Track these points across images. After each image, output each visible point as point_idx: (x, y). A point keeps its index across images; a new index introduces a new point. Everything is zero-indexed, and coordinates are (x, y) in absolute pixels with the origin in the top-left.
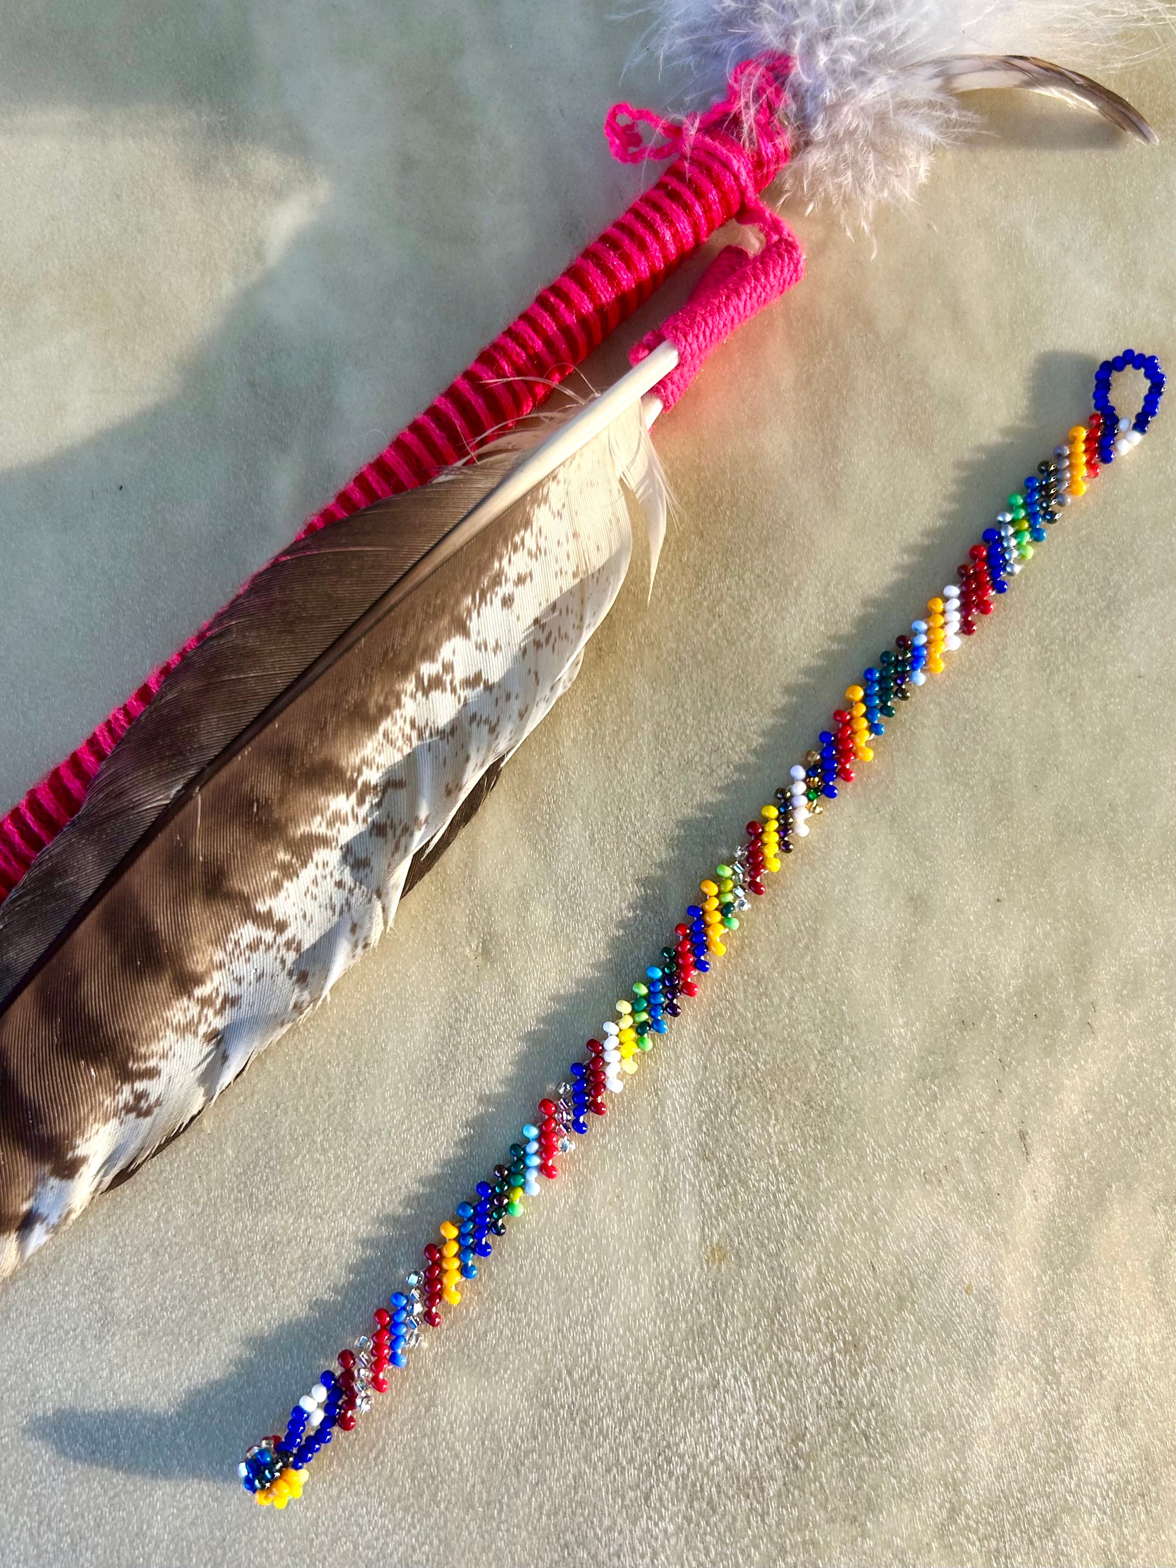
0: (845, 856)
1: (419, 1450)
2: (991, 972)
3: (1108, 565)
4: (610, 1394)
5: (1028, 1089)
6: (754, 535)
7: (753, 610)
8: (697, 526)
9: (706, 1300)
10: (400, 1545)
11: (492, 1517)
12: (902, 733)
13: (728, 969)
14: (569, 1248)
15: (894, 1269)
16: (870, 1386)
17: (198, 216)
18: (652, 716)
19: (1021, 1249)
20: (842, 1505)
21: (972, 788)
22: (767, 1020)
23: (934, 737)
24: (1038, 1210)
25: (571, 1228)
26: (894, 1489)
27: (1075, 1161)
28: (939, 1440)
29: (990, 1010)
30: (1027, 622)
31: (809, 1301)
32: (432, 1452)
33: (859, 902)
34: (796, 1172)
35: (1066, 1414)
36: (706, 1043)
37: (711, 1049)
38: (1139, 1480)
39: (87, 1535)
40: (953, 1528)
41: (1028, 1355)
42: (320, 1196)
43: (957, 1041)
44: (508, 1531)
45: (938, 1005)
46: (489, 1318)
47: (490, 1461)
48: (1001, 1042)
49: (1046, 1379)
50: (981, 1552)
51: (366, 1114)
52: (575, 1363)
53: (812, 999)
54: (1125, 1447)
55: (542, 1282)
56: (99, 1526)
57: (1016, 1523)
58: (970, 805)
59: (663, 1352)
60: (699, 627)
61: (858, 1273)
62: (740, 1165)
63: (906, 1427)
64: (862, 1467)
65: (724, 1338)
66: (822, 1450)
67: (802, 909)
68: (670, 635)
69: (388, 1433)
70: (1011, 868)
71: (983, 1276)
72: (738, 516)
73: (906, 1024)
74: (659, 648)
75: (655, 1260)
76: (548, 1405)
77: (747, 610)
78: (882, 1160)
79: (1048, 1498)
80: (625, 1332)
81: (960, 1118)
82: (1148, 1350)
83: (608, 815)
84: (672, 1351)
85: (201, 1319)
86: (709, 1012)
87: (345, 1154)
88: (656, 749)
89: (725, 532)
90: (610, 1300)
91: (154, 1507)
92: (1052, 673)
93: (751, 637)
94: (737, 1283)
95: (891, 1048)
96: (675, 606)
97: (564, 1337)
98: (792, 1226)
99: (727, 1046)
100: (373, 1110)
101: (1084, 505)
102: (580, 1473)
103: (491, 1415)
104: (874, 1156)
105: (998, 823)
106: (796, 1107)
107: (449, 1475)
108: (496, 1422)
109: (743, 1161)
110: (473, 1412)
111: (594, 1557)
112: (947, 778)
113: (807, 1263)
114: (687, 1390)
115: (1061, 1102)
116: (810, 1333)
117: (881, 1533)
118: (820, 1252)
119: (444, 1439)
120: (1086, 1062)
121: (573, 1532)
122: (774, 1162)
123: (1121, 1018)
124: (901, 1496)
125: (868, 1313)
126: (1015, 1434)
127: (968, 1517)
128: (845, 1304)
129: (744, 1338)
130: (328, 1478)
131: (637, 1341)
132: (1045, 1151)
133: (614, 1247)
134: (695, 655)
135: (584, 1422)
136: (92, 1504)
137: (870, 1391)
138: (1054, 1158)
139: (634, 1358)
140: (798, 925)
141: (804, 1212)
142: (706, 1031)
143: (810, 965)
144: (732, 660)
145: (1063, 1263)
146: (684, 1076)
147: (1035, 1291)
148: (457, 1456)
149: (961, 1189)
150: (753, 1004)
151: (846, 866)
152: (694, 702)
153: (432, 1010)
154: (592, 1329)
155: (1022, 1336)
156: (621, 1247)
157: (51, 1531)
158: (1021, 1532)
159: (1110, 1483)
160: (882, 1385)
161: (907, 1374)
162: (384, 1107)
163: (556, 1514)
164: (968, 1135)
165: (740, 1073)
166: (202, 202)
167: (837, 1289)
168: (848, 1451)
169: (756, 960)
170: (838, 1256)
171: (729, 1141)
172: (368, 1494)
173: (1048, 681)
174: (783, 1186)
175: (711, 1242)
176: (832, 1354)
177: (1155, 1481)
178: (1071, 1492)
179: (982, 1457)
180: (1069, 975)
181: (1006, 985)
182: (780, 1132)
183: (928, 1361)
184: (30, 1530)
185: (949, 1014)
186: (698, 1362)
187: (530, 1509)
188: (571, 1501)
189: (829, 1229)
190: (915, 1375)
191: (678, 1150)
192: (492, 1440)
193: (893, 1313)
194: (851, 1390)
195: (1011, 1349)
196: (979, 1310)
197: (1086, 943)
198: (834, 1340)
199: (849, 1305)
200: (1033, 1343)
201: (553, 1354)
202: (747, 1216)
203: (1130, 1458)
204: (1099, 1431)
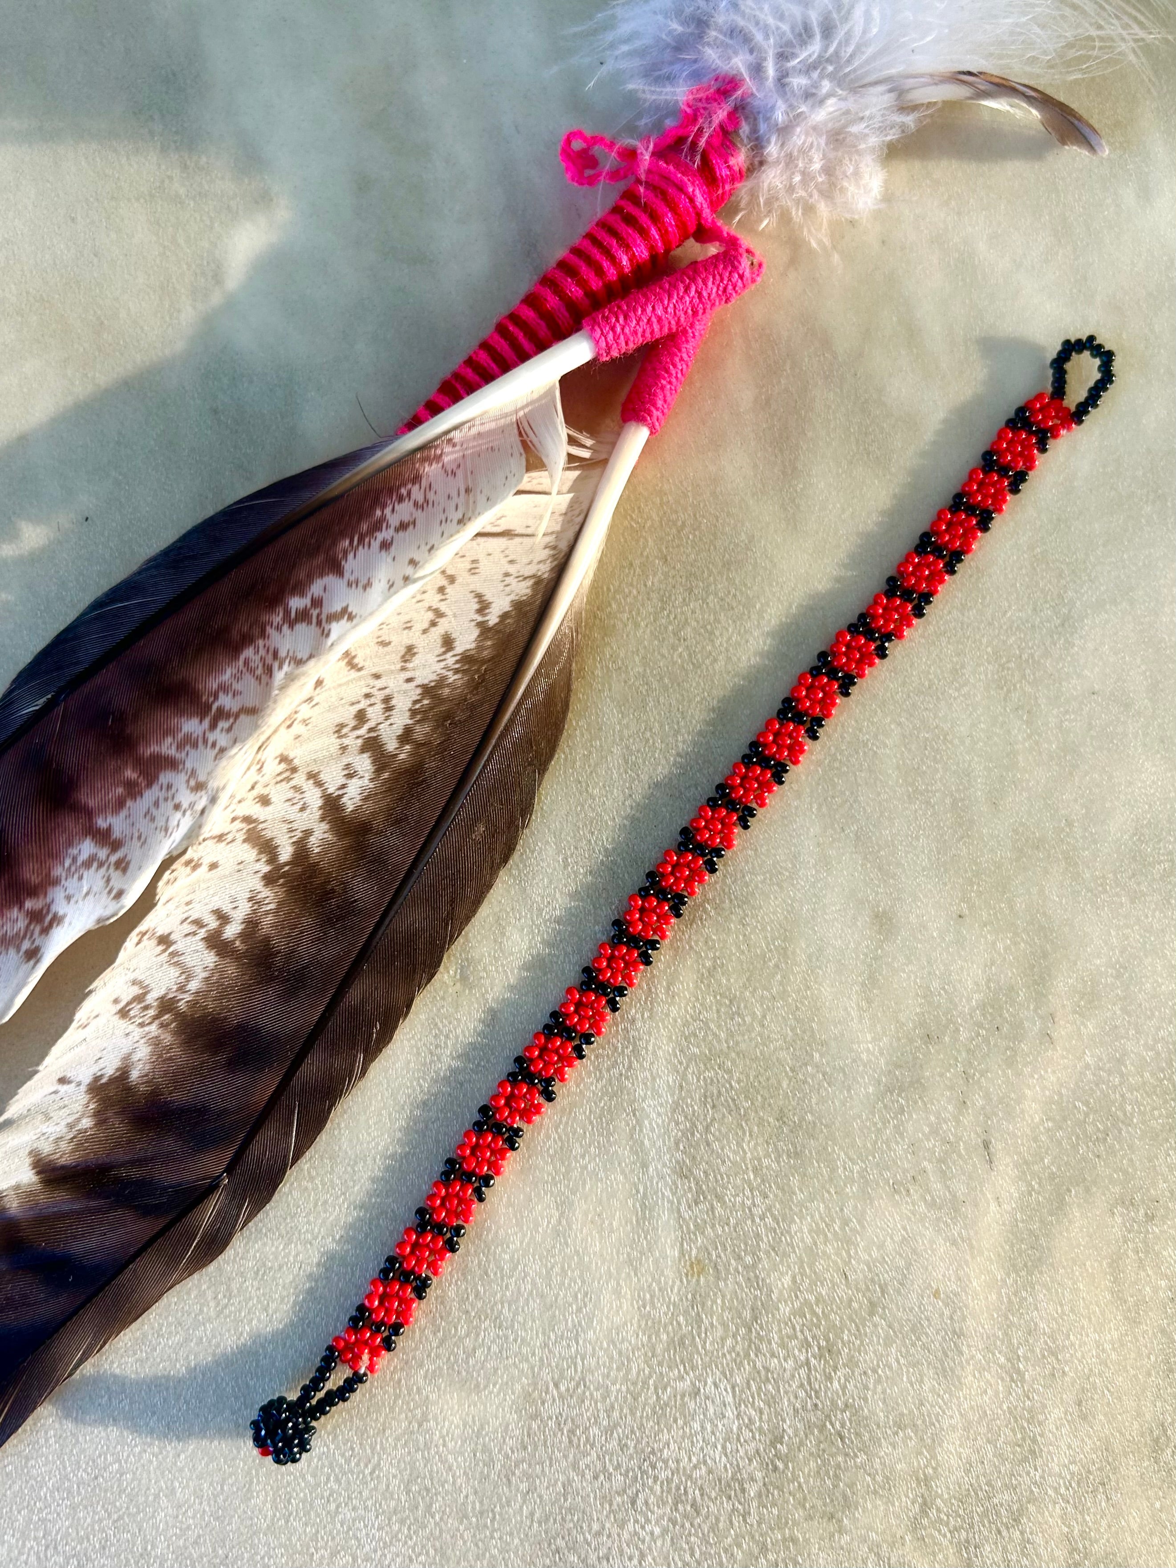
0: (812, 876)
1: (412, 1464)
2: (954, 986)
3: (1063, 582)
4: (596, 1403)
5: (991, 1100)
6: (717, 558)
7: (717, 633)
8: (660, 550)
9: (686, 1313)
10: (398, 1556)
11: (486, 1526)
12: (865, 753)
13: (701, 989)
14: (553, 1267)
15: (866, 1277)
16: (844, 1388)
17: (154, 238)
18: (621, 740)
19: (986, 1253)
20: (819, 1503)
21: (933, 806)
22: (740, 1039)
23: (895, 757)
24: (1002, 1216)
25: (554, 1247)
26: (868, 1486)
27: (1036, 1167)
28: (911, 1438)
29: (954, 1024)
30: (984, 640)
31: (785, 1310)
32: (425, 1466)
33: (826, 921)
34: (770, 1187)
35: (1030, 1411)
36: (681, 1063)
37: (686, 1069)
38: (1100, 1469)
39: (94, 1557)
40: (925, 1522)
41: (994, 1354)
42: (308, 1223)
43: (923, 1055)
44: (501, 1538)
45: (903, 1020)
46: (478, 1335)
47: (482, 1472)
48: (964, 1054)
49: (1012, 1380)
50: (951, 1543)
51: (351, 1141)
52: (562, 1376)
53: (783, 1017)
54: (1086, 1439)
55: (527, 1299)
56: (104, 1548)
57: (985, 1514)
58: (932, 823)
59: (646, 1362)
60: (665, 651)
61: (831, 1281)
62: (717, 1181)
63: (878, 1426)
64: (838, 1466)
65: (704, 1347)
66: (799, 1450)
67: (772, 929)
68: (637, 659)
69: (383, 1448)
70: (972, 884)
71: (950, 1280)
72: (701, 539)
73: (874, 1039)
74: (627, 672)
75: (636, 1274)
76: (536, 1416)
77: (711, 633)
78: (852, 1172)
79: (1015, 1489)
80: (608, 1345)
81: (927, 1130)
82: (1108, 1347)
83: (581, 840)
84: (655, 1361)
85: (197, 1344)
86: (684, 1032)
87: (332, 1181)
88: (626, 772)
89: (688, 556)
90: (594, 1315)
91: (158, 1528)
92: (1009, 691)
93: (715, 660)
94: (715, 1294)
95: (859, 1063)
96: (641, 631)
97: (550, 1351)
98: (767, 1239)
99: (702, 1065)
100: (358, 1138)
101: (1038, 523)
102: (569, 1480)
103: (482, 1427)
104: (845, 1168)
105: (958, 841)
106: (769, 1123)
107: (443, 1486)
108: (487, 1434)
109: (719, 1177)
110: (465, 1426)
111: (584, 1561)
112: (909, 797)
113: (782, 1274)
114: (669, 1398)
115: (1022, 1111)
116: (786, 1340)
117: (857, 1528)
118: (795, 1263)
119: (437, 1453)
120: (1046, 1072)
121: (563, 1538)
122: (749, 1177)
123: (1079, 1029)
124: (875, 1492)
125: (841, 1318)
126: (983, 1430)
127: (939, 1510)
128: (819, 1311)
129: (723, 1347)
130: (326, 1494)
131: (620, 1353)
132: (1008, 1160)
133: (597, 1264)
134: (661, 678)
135: (572, 1432)
136: (97, 1527)
137: (844, 1394)
138: (1016, 1165)
139: (619, 1369)
140: (768, 944)
141: (778, 1224)
142: (681, 1051)
143: (781, 983)
144: (698, 684)
145: (1026, 1265)
146: (660, 1096)
147: (999, 1294)
148: (450, 1468)
149: (928, 1197)
150: (726, 1023)
151: (813, 885)
152: (662, 726)
153: (413, 1037)
154: (577, 1344)
155: (988, 1337)
156: (603, 1263)
157: (58, 1553)
158: (990, 1522)
159: (1072, 1474)
160: (856, 1387)
161: (879, 1376)
162: (369, 1134)
163: (547, 1520)
164: (934, 1146)
165: (715, 1092)
166: (158, 224)
167: (812, 1299)
168: (824, 1451)
169: (728, 980)
170: (811, 1265)
171: (706, 1157)
172: (366, 1508)
173: (1005, 699)
174: (758, 1201)
175: (690, 1256)
176: (807, 1359)
177: (1115, 1470)
178: (1036, 1483)
179: (951, 1453)
180: (1029, 987)
181: (969, 1000)
182: (755, 1148)
183: (898, 1362)
184: (37, 1554)
185: (915, 1028)
186: (679, 1371)
187: (521, 1516)
188: (561, 1508)
189: (802, 1240)
190: (887, 1378)
191: (657, 1168)
192: (483, 1452)
193: (865, 1319)
194: (826, 1393)
195: (977, 1347)
196: (947, 1312)
197: (1045, 955)
198: (809, 1345)
199: (823, 1312)
200: (998, 1343)
201: (540, 1369)
202: (723, 1231)
203: (1091, 1449)
204: (1062, 1425)
